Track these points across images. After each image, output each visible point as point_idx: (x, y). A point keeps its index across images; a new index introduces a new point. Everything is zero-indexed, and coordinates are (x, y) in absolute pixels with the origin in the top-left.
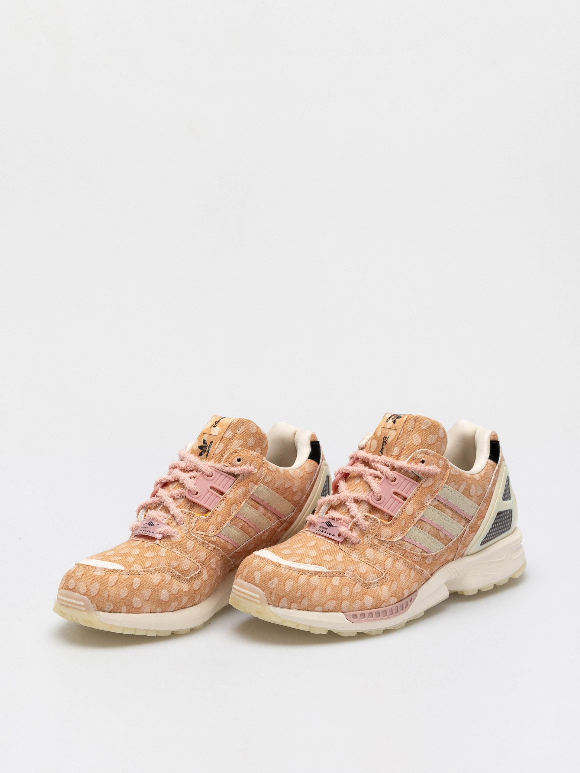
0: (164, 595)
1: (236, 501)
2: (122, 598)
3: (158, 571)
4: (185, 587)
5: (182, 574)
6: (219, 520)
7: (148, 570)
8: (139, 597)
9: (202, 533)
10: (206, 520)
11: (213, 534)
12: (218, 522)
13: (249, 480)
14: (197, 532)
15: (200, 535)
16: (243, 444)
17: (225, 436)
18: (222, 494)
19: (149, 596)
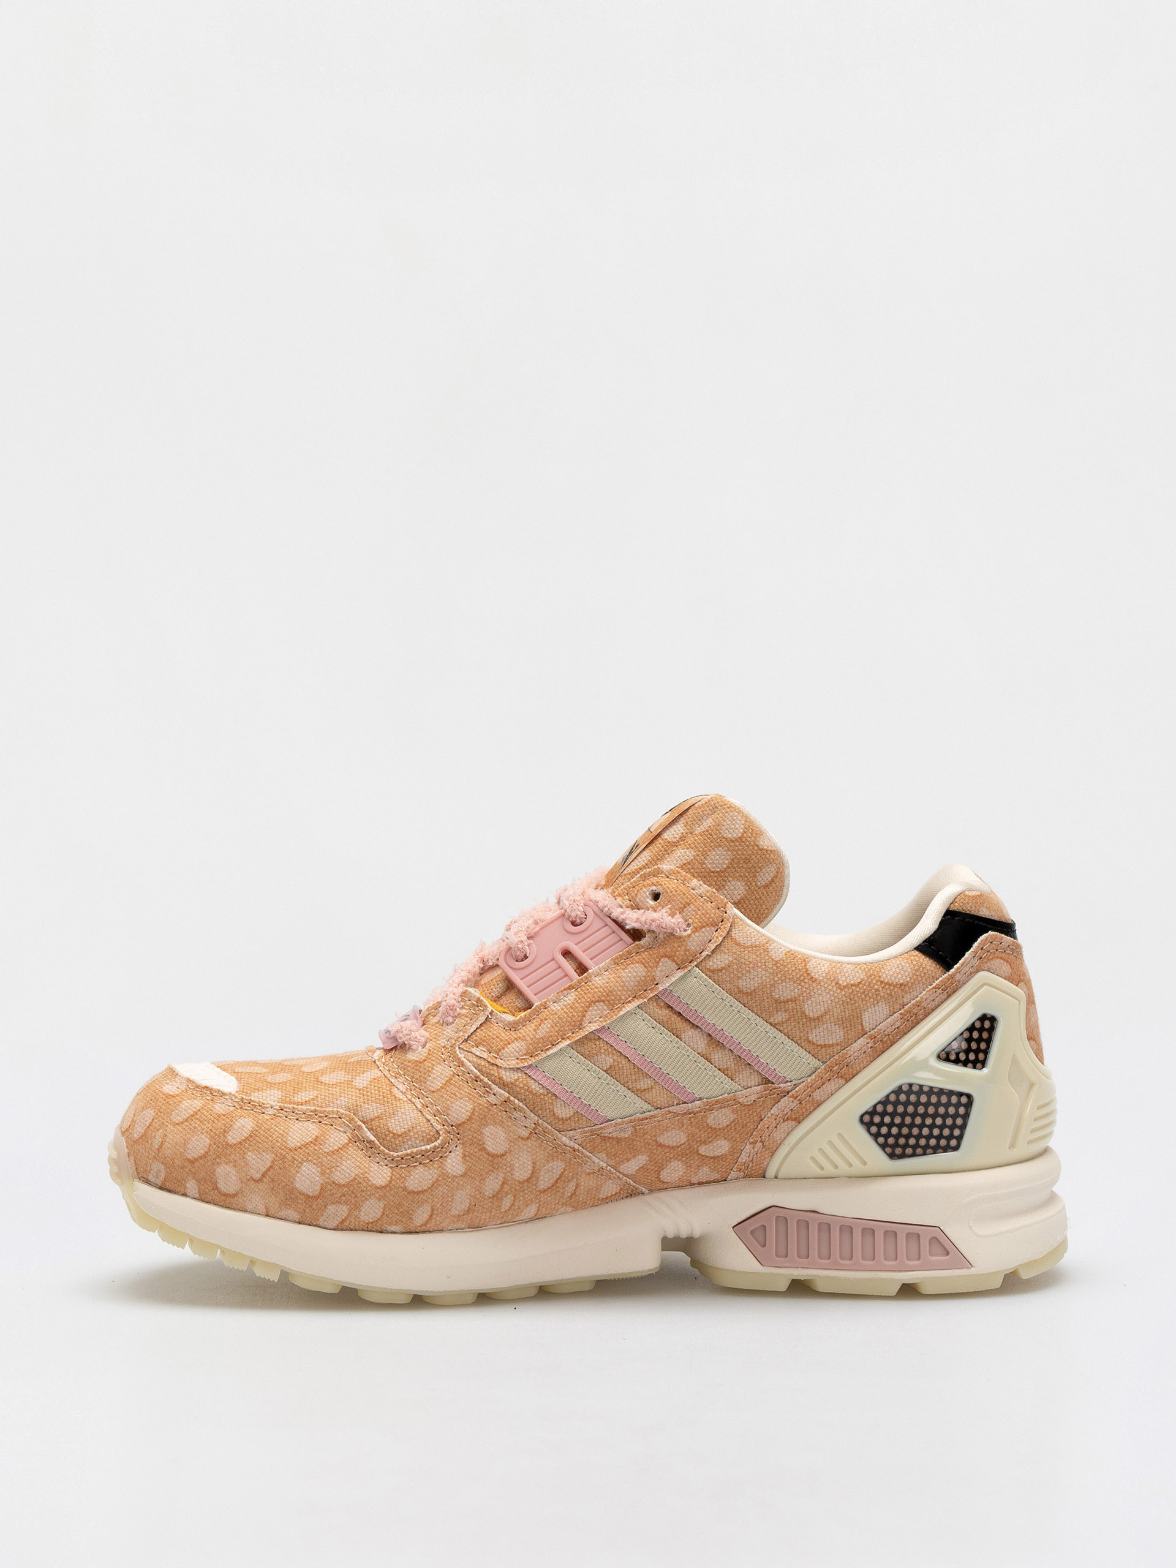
0: (308, 1178)
1: (608, 995)
2: (189, 1157)
3: (318, 1116)
4: (380, 1174)
5: (381, 1141)
6: (541, 1033)
7: (294, 1108)
8: (235, 1166)
9: (485, 1055)
10: (510, 1026)
11: (513, 1063)
12: (537, 1036)
13: (662, 951)
14: (474, 1050)
15: (475, 1059)
16: (692, 860)
17: (665, 836)
18: (582, 969)
19: (264, 1170)
